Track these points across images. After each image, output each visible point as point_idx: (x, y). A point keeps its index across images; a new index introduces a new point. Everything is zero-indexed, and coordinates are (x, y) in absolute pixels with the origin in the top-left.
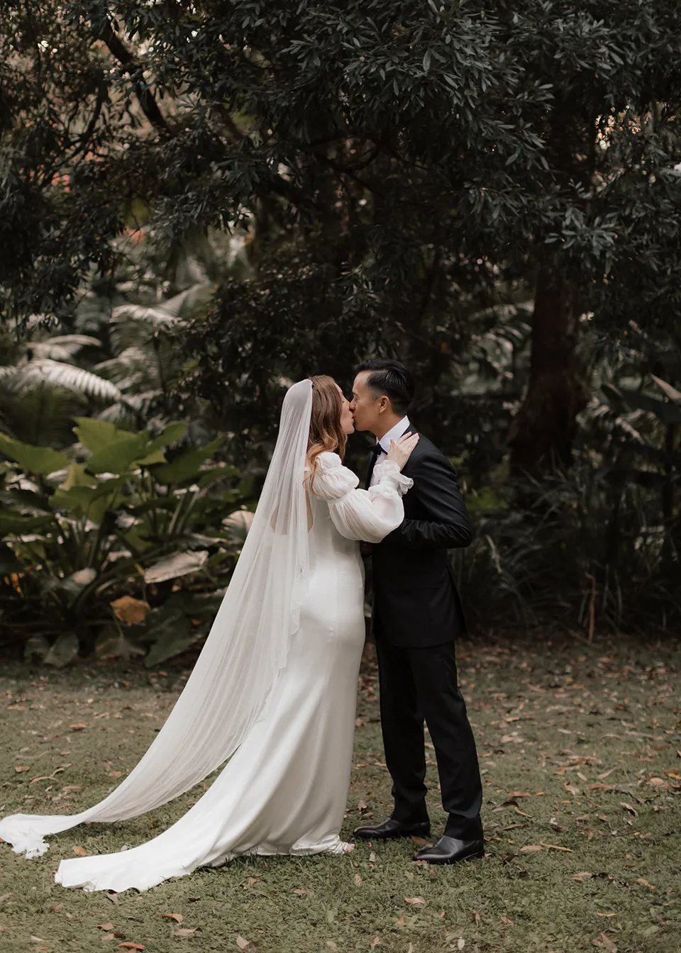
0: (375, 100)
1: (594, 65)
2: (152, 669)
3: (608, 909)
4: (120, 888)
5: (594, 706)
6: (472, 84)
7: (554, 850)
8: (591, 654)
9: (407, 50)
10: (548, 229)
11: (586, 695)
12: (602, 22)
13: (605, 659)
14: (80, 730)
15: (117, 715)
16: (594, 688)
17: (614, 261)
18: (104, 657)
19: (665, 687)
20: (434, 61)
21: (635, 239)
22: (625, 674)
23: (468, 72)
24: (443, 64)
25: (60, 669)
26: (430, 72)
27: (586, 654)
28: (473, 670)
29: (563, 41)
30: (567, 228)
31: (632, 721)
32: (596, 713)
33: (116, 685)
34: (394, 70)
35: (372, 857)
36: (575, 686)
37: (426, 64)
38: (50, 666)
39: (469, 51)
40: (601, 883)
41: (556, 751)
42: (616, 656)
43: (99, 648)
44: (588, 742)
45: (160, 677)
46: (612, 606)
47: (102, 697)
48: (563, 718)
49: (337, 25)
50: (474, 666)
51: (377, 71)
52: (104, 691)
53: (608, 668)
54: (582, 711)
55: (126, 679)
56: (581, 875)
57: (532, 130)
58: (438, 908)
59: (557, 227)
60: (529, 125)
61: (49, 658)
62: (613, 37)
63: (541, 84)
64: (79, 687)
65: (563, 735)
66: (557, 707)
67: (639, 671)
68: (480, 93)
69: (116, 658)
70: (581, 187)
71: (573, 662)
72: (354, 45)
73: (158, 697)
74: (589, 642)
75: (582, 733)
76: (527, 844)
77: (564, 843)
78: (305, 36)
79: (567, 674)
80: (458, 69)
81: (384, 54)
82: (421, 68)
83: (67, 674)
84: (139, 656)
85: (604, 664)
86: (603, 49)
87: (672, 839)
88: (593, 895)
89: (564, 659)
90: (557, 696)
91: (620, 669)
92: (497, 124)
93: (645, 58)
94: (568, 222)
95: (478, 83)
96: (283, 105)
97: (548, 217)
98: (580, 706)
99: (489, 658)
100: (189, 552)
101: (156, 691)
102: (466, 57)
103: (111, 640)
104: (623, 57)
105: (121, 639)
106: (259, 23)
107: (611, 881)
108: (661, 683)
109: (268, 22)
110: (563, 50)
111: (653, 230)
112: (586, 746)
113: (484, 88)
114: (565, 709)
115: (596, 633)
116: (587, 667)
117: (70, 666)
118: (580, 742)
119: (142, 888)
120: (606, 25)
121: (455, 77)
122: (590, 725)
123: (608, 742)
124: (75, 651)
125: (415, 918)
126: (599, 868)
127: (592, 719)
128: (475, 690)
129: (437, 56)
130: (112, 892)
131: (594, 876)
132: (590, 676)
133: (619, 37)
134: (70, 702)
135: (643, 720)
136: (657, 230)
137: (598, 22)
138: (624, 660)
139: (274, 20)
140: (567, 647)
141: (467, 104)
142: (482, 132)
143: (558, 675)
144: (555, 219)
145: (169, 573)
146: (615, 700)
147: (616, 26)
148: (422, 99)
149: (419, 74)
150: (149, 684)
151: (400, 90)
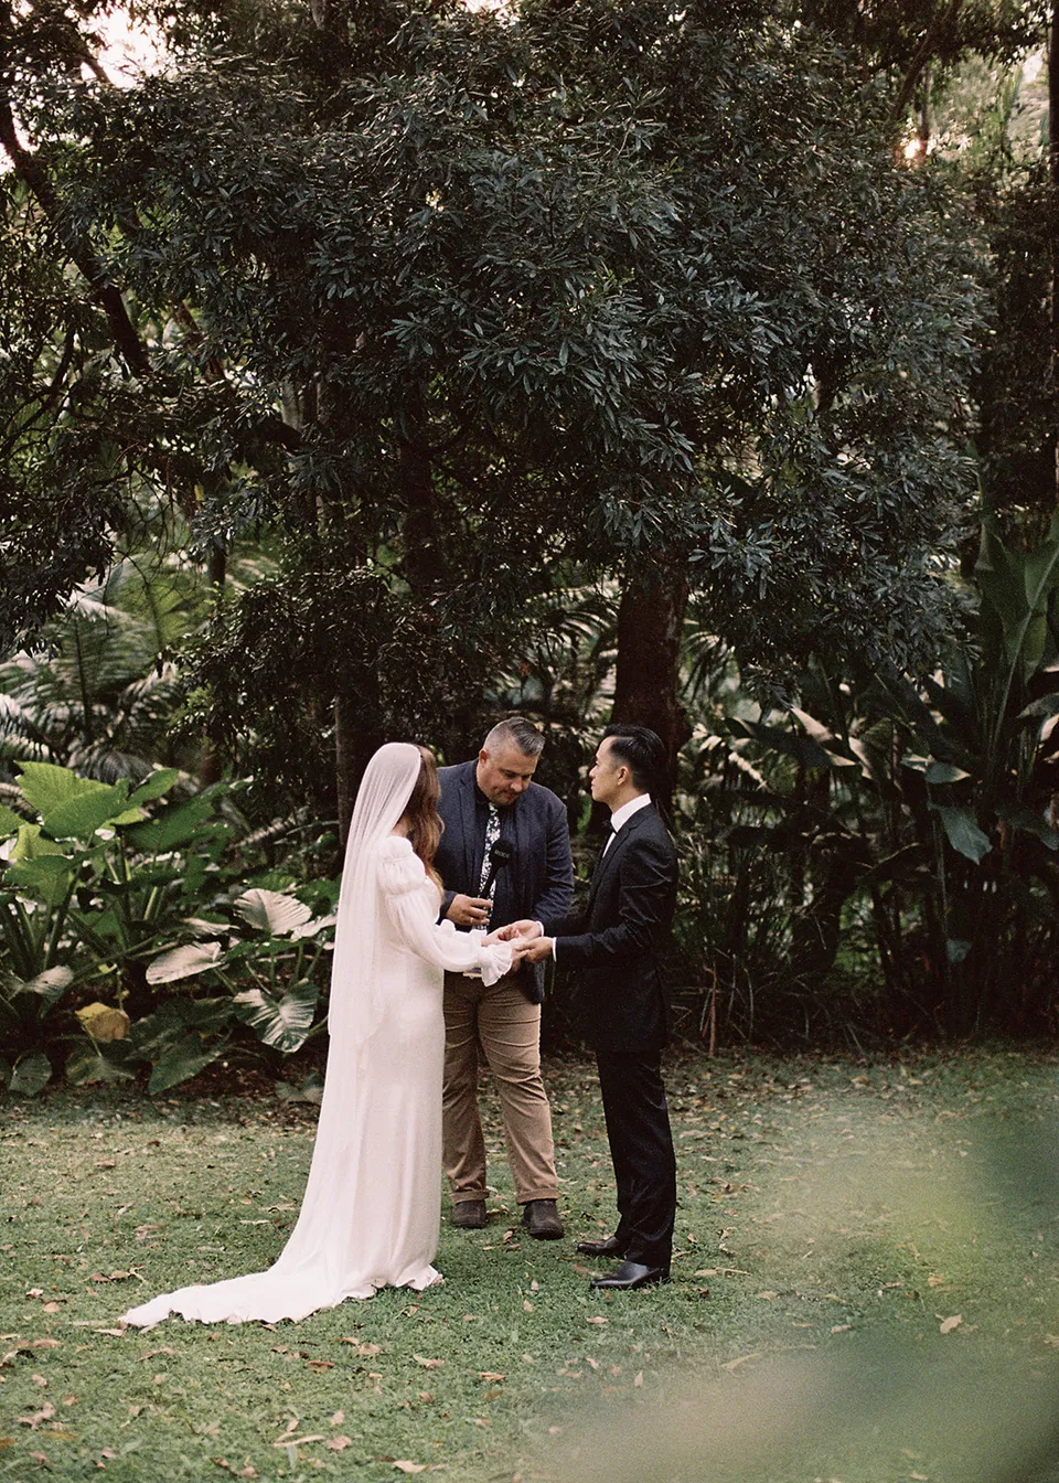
0: (498, 396)
1: (748, 347)
2: (157, 1097)
3: (802, 1321)
4: (273, 1318)
5: (736, 1131)
6: (613, 378)
7: (730, 1273)
8: (718, 1070)
9: (541, 339)
10: (691, 544)
11: (723, 1117)
12: (756, 294)
13: (736, 1077)
14: (110, 1167)
15: (145, 1151)
16: (732, 1111)
17: (769, 583)
18: (81, 1083)
19: (816, 1106)
20: (572, 355)
21: (795, 556)
22: (764, 1092)
23: (609, 365)
24: (584, 358)
25: (33, 1098)
26: (569, 369)
27: (710, 1071)
28: (572, 1093)
29: (712, 319)
30: (715, 543)
31: (786, 1146)
32: (742, 1137)
33: (118, 1116)
34: (524, 363)
35: (535, 1285)
36: (706, 1109)
37: (563, 358)
38: (20, 1095)
39: (612, 342)
40: (789, 1300)
41: (704, 1180)
42: (749, 1072)
43: (71, 1071)
44: (738, 1170)
45: (171, 1107)
46: (739, 1007)
47: (111, 1131)
48: (703, 1145)
49: (452, 304)
50: (572, 1089)
51: (506, 364)
52: (111, 1124)
53: (742, 1087)
54: (723, 1136)
55: (126, 1109)
56: (766, 1295)
57: (678, 428)
58: (624, 1327)
59: (704, 542)
60: (675, 423)
61: (14, 1084)
62: (767, 310)
63: (689, 373)
64: (71, 1119)
65: (707, 1162)
66: (692, 1133)
67: (780, 1089)
68: (624, 389)
69: (98, 1083)
70: (729, 492)
71: (696, 1081)
72: (476, 332)
73: (184, 1130)
74: (711, 1056)
75: (730, 1159)
76: (699, 1269)
77: (740, 1267)
78: (412, 315)
79: (693, 1094)
80: (599, 361)
81: (512, 344)
82: (557, 363)
83: (44, 1103)
84: (128, 1080)
85: (735, 1081)
86: (759, 329)
87: (856, 1258)
88: (783, 1310)
89: (685, 1077)
90: (688, 1120)
91: (756, 1088)
92: (638, 423)
93: (804, 333)
94: (716, 535)
95: (620, 377)
96: (376, 391)
97: (692, 529)
98: (719, 1129)
99: (589, 1078)
100: (196, 943)
101: (177, 1124)
102: (607, 347)
103: (87, 1061)
104: (782, 336)
105: (100, 1059)
106: (348, 292)
107: (800, 1298)
108: (810, 1103)
109: (359, 291)
110: (712, 330)
111: (814, 546)
112: (737, 1174)
113: (628, 382)
114: (701, 1134)
115: (719, 1043)
116: (715, 1086)
117: (42, 1094)
118: (729, 1169)
119: (296, 1318)
120: (760, 298)
121: (597, 373)
122: (737, 1151)
123: (761, 1169)
124: (48, 1075)
125: (603, 1335)
126: (782, 1286)
127: (738, 1144)
128: (583, 1116)
129: (576, 348)
130: (264, 1322)
131: (781, 1294)
132: (721, 1096)
133: (776, 311)
134: (73, 1137)
135: (798, 1143)
136: (820, 545)
137: (752, 294)
138: (759, 1077)
139: (367, 288)
140: (685, 1063)
141: (609, 401)
142: (622, 433)
143: (681, 1097)
144: (699, 532)
145: (178, 971)
146: (759, 1122)
147: (771, 298)
148: (557, 399)
149: (556, 371)
150: (164, 1116)
151: (532, 386)
